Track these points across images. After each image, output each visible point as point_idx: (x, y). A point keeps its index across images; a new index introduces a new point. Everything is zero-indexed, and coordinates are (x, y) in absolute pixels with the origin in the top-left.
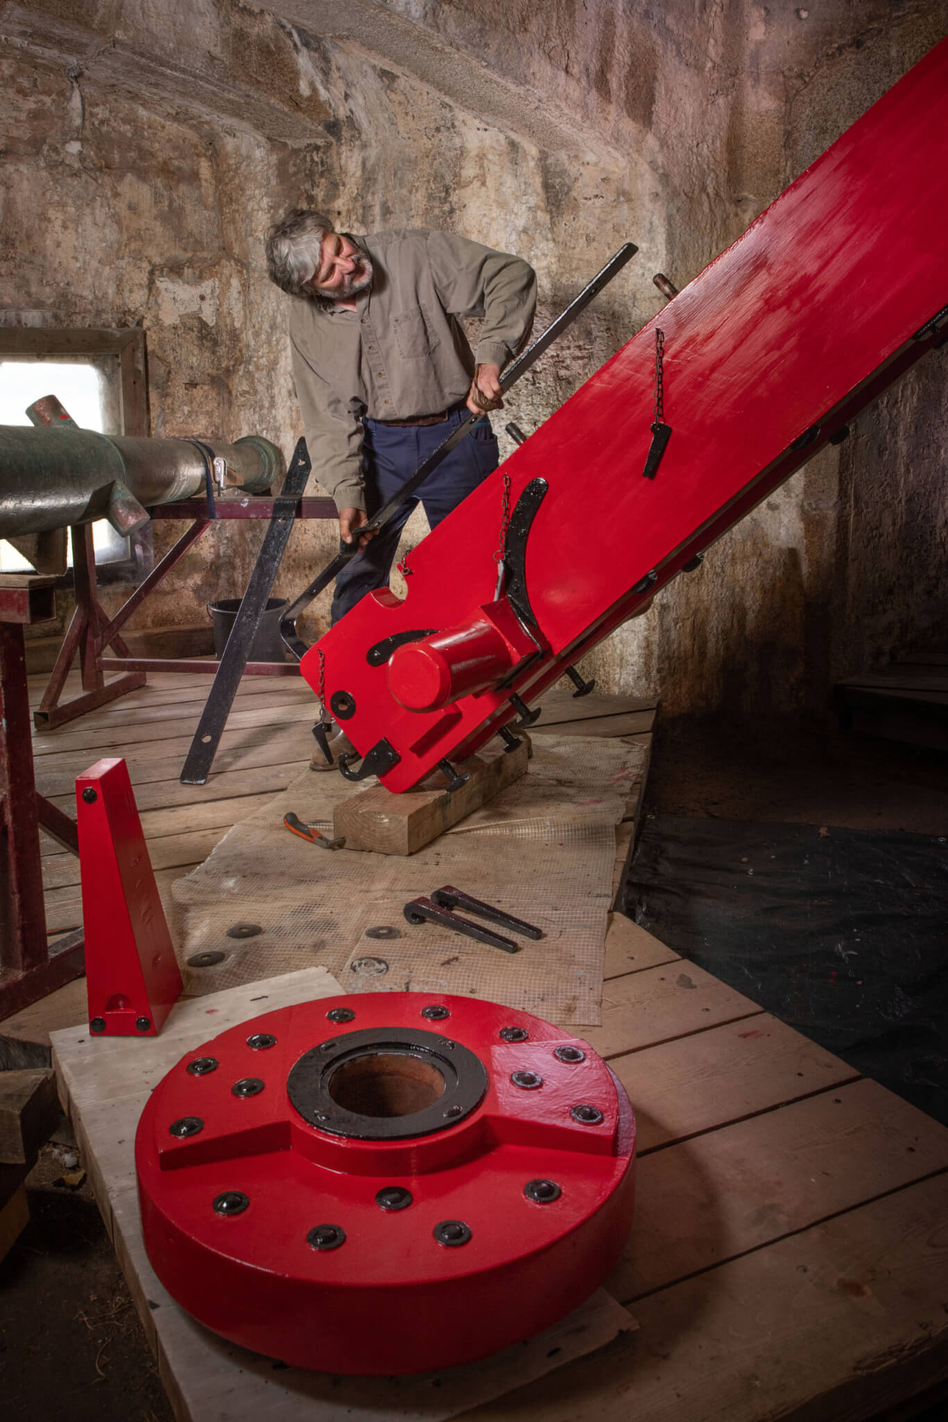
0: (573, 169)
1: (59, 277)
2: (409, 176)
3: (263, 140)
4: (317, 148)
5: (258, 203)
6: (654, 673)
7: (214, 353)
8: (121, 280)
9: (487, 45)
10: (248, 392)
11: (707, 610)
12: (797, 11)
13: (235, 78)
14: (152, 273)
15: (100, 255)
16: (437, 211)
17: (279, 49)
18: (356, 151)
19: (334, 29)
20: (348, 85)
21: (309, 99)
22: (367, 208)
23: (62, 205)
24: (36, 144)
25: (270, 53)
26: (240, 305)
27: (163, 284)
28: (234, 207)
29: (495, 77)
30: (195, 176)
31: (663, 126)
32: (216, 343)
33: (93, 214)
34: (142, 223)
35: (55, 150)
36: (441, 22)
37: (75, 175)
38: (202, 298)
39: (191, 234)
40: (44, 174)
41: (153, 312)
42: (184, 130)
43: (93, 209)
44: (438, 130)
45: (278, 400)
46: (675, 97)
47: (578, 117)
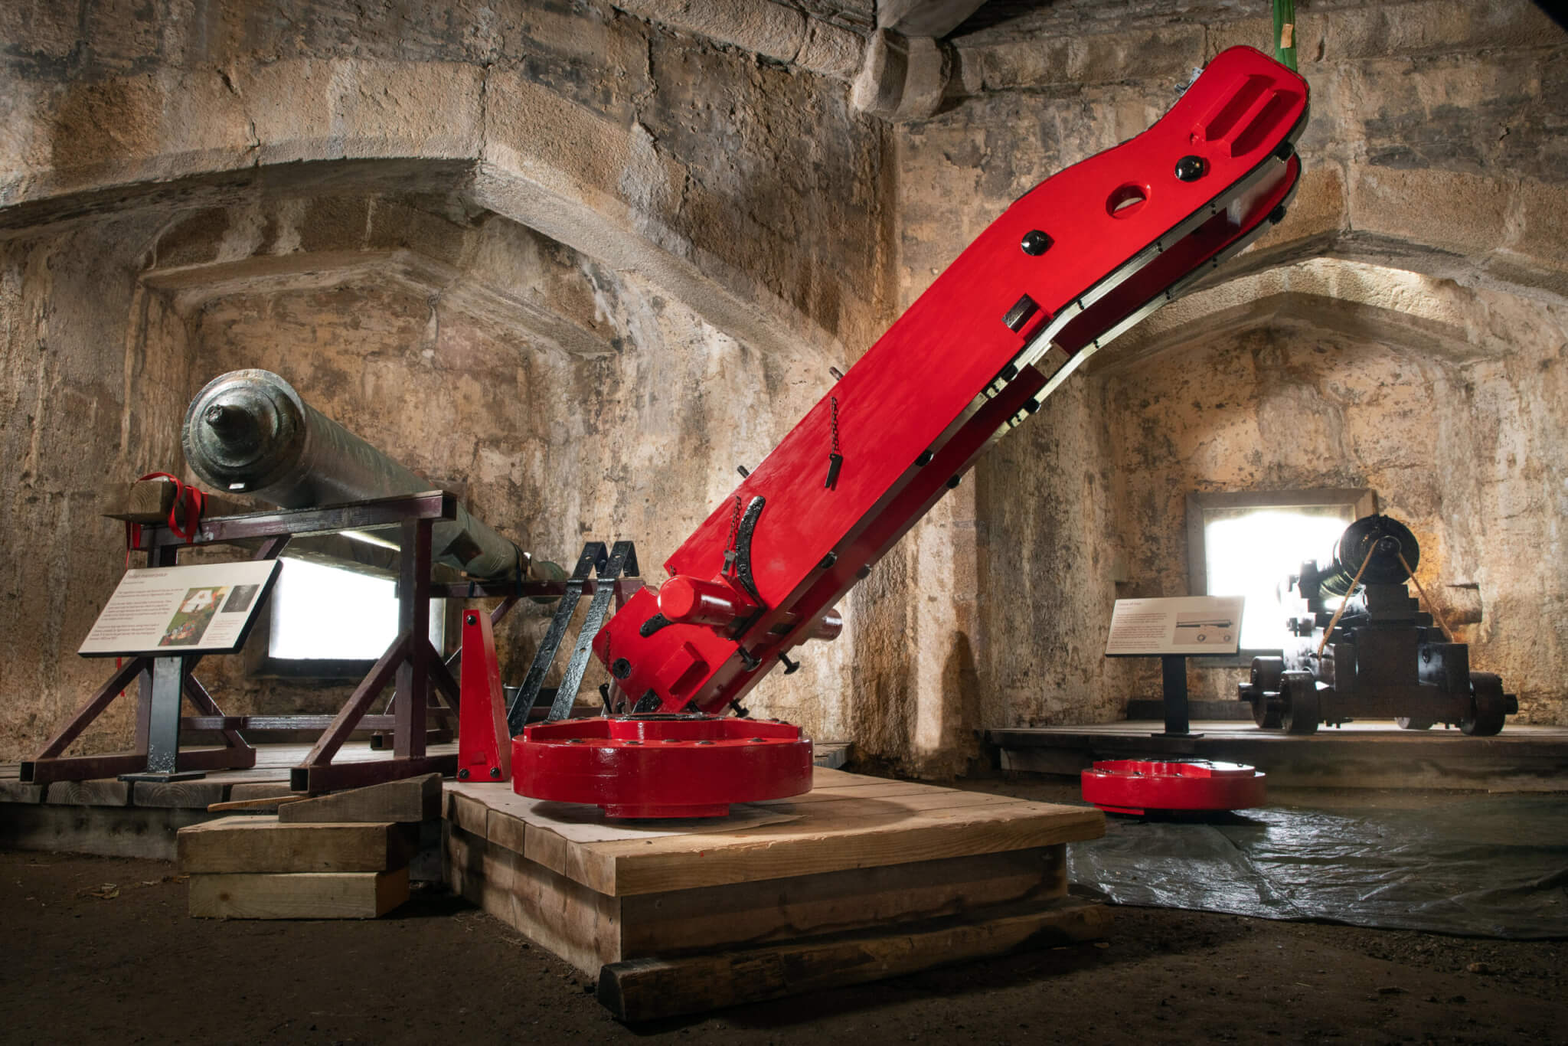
0: (785, 365)
1: (409, 442)
2: (671, 375)
3: (565, 355)
4: (605, 359)
5: (560, 398)
6: (849, 720)
7: (519, 505)
8: (454, 448)
9: (726, 275)
10: (543, 534)
11: (888, 675)
12: (931, 270)
13: (551, 306)
14: (477, 444)
15: (440, 429)
16: (690, 397)
17: (582, 290)
18: (633, 359)
19: (625, 265)
20: (630, 314)
21: (601, 324)
22: (639, 397)
23: (416, 392)
24: (402, 350)
25: (576, 292)
26: (541, 470)
27: (484, 453)
28: (542, 401)
29: (732, 297)
30: (513, 380)
31: (845, 335)
32: (521, 499)
33: (438, 400)
34: (473, 409)
35: (415, 355)
36: (697, 259)
37: (427, 372)
38: (513, 465)
39: (507, 419)
40: (405, 370)
41: (476, 472)
42: (508, 347)
43: (438, 396)
44: (691, 342)
45: (567, 538)
46: (852, 318)
47: (788, 326)
